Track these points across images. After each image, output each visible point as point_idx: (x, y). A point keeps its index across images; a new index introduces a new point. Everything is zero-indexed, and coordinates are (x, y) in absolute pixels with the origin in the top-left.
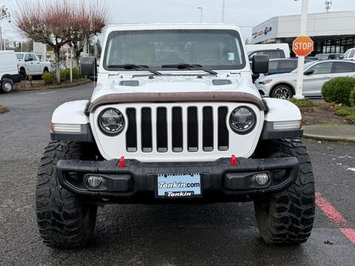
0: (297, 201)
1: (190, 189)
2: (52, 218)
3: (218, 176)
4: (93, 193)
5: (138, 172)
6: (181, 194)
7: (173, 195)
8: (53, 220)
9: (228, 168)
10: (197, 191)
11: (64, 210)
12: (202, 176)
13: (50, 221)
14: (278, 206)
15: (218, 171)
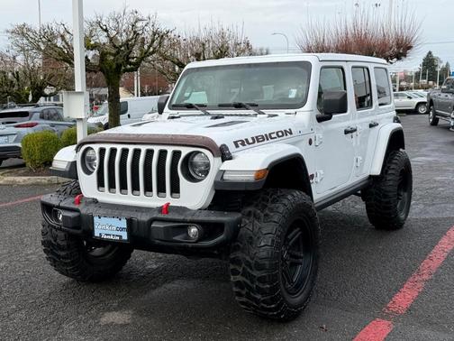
0: (249, 265)
1: (119, 233)
3: (144, 222)
5: (83, 211)
6: (112, 237)
7: (105, 237)
9: (155, 216)
10: (125, 236)
12: (130, 221)
15: (145, 218)
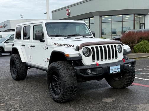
2: (71, 89)
4: (91, 76)
5: (104, 67)
6: (116, 72)
7: (114, 73)
8: (71, 90)
10: (119, 70)
11: (74, 85)
13: (70, 90)
14: (128, 74)
